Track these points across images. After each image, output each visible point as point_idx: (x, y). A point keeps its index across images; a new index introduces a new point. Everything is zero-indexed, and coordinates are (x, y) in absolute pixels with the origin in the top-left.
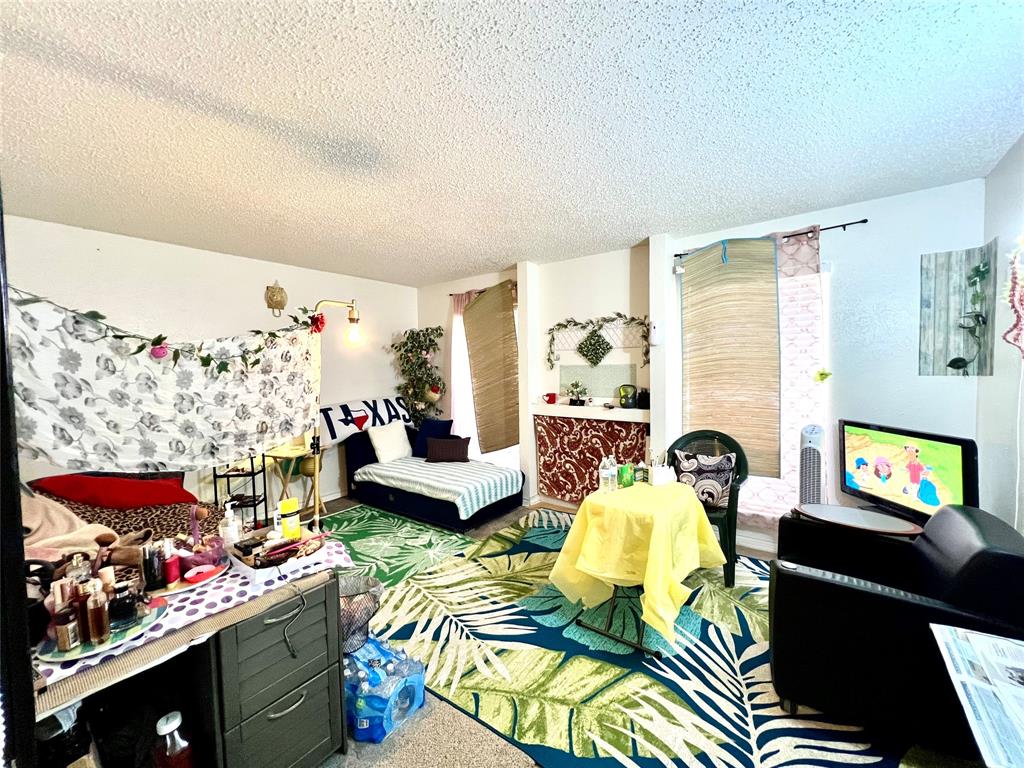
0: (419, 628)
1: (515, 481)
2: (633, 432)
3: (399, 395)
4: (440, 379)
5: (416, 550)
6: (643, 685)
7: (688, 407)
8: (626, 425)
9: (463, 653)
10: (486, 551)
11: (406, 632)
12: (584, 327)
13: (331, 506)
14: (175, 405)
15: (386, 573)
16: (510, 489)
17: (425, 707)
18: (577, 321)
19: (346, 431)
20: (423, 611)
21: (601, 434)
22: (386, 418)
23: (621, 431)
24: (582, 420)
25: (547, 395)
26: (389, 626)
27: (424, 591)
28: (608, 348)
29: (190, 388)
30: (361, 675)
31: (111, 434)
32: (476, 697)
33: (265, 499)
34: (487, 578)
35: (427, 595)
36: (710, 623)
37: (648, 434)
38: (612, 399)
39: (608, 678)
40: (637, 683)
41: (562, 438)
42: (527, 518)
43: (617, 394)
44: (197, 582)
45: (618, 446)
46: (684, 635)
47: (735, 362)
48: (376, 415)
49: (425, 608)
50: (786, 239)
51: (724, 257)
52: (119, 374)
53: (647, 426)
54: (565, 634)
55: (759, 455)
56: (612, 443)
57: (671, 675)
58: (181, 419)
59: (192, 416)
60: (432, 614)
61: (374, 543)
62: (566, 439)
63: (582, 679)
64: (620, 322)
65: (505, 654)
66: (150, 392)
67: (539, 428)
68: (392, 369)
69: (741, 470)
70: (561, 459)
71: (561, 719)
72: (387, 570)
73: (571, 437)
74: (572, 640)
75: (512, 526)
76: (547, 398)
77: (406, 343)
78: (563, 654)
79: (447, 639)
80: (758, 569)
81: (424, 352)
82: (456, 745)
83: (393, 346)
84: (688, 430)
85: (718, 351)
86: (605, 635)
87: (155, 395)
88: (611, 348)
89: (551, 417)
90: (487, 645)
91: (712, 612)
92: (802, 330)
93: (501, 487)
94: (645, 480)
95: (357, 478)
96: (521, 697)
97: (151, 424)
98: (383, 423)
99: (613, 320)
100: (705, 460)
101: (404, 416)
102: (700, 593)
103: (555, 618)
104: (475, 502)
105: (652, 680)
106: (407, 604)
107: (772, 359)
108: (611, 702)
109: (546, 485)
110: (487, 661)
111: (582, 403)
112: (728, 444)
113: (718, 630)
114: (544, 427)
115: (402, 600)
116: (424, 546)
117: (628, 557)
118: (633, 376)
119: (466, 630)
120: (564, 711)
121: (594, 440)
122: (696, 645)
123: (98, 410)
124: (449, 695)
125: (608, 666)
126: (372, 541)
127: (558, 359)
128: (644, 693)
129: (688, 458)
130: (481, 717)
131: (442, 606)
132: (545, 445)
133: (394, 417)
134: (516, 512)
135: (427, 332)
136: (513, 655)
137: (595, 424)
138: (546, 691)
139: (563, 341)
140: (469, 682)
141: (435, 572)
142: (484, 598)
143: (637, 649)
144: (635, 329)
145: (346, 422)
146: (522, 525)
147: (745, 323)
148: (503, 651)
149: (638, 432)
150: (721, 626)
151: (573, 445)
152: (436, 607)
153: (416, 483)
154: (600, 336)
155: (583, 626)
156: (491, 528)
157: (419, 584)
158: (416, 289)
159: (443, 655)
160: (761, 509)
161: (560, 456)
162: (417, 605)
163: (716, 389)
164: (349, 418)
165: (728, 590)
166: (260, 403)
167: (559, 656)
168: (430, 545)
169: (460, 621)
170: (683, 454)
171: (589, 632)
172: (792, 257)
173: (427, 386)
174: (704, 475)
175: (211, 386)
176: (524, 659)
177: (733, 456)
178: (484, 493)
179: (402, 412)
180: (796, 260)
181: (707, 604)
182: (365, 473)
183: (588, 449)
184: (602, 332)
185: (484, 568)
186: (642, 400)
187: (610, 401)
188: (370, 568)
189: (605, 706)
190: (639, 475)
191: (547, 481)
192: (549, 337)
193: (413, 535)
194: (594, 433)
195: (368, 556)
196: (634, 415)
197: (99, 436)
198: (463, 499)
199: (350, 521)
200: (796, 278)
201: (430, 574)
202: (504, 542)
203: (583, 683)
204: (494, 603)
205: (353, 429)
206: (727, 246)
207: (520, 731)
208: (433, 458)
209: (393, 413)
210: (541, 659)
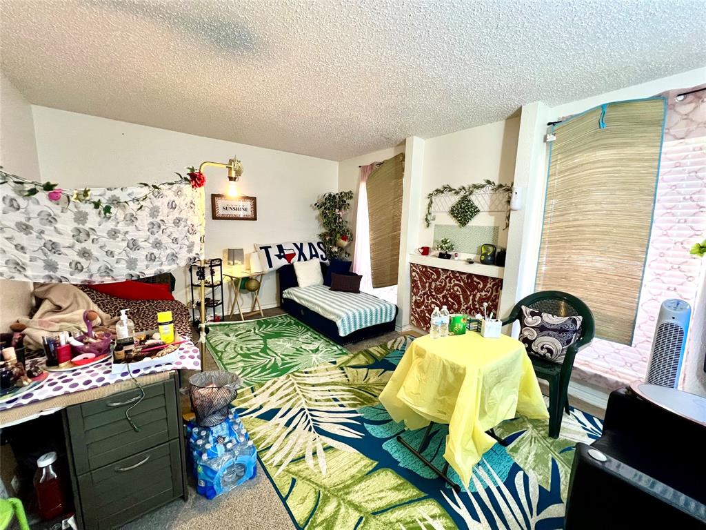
0: (280, 413)
1: (389, 313)
2: (489, 285)
3: (321, 241)
4: (348, 231)
5: (305, 353)
6: (432, 513)
7: (543, 268)
8: (484, 279)
9: (301, 441)
10: (353, 363)
11: (269, 415)
12: (457, 193)
13: (267, 312)
14: (73, 236)
15: (278, 367)
16: (384, 318)
17: (254, 479)
18: (452, 187)
19: (279, 263)
20: (288, 401)
21: (462, 284)
22: (308, 256)
23: (479, 283)
24: (448, 271)
25: (422, 248)
26: (261, 407)
27: (296, 386)
28: (476, 211)
29: (86, 225)
30: (208, 446)
31: (20, 254)
32: (294, 481)
33: (222, 303)
34: (344, 384)
35: (297, 389)
36: (521, 469)
37: (501, 289)
38: (475, 255)
39: (404, 496)
40: (427, 510)
41: (430, 284)
42: (395, 341)
43: (479, 253)
44: (79, 365)
45: (475, 296)
46: (490, 475)
47: (598, 229)
48: (301, 253)
49: (291, 399)
50: (682, 97)
51: (601, 123)
52: (23, 211)
53: (501, 281)
54: (385, 446)
55: (611, 320)
56: (470, 292)
57: (463, 512)
58: (79, 246)
59: (88, 245)
60: (293, 405)
61: (281, 343)
62: (433, 284)
63: (382, 491)
64: (489, 188)
65: (331, 451)
66: (51, 225)
67: (414, 274)
68: (317, 221)
69: (586, 332)
70: (428, 300)
71: (350, 524)
72: (280, 364)
73: (438, 283)
74: (388, 453)
75: (381, 346)
76: (422, 251)
77: (325, 203)
78: (376, 463)
79: (295, 428)
80: (589, 426)
81: (337, 210)
82: (260, 520)
83: (315, 205)
84: (540, 289)
85: (581, 218)
86: (416, 455)
87: (55, 227)
88: (478, 211)
89: (423, 266)
90: (321, 440)
91: (526, 459)
92: (684, 198)
93: (376, 315)
94: (478, 330)
95: (284, 296)
96: (326, 493)
97: (53, 248)
98: (305, 259)
99: (483, 186)
100: (548, 318)
101: (322, 256)
102: (520, 437)
103: (382, 430)
104: (352, 324)
105: (444, 512)
106: (281, 393)
107: (641, 228)
108: (397, 522)
109: (415, 317)
110: (315, 453)
111: (449, 257)
112: (576, 306)
113: (526, 478)
114: (418, 273)
115: (277, 390)
116: (312, 351)
117: (441, 398)
118: (496, 236)
119: (312, 423)
120: (355, 515)
121: (456, 288)
122: (499, 489)
123: (6, 236)
124: (275, 474)
125: (409, 485)
126: (281, 341)
127: (434, 219)
128: (430, 521)
129: (533, 314)
130: (289, 502)
131: (303, 400)
132: (417, 287)
133: (314, 256)
134: (389, 335)
135: (342, 195)
136: (337, 453)
137: (458, 275)
138: (347, 494)
139: (440, 204)
140: (294, 468)
141: (311, 372)
142: (336, 400)
143: (440, 476)
144: (502, 195)
145: (280, 257)
146: (389, 347)
147: (615, 190)
148: (331, 447)
149: (493, 286)
150: (531, 474)
151: (439, 290)
152: (299, 399)
153: (316, 304)
154: (469, 201)
155: (403, 443)
156: (365, 345)
157: (295, 380)
158: (337, 163)
159: (287, 439)
160: (606, 370)
161: (428, 297)
162: (286, 396)
163: (574, 254)
164: (282, 254)
165: (550, 440)
166: (148, 239)
167: (371, 464)
168: (317, 350)
169: (312, 415)
170: (529, 310)
171: (405, 450)
172: (686, 117)
173: (338, 235)
174: (546, 332)
175: (104, 223)
176: (343, 460)
177: (579, 319)
178: (360, 319)
179: (320, 252)
180: (692, 120)
181: (524, 449)
182: (289, 293)
183: (451, 295)
184: (472, 198)
185: (346, 376)
186: (498, 258)
187: (472, 257)
188: (270, 361)
189: (391, 523)
190: (474, 325)
191: (417, 316)
192: (428, 201)
193: (309, 341)
194: (456, 282)
195: (273, 352)
196: (491, 271)
197: (8, 255)
198: (343, 321)
199: (274, 324)
200: (687, 140)
201: (306, 373)
202: (369, 357)
203: (382, 495)
204: (341, 406)
205: (284, 262)
206: (606, 110)
207: (312, 523)
208: (334, 289)
209: (314, 253)
210: (356, 463)
